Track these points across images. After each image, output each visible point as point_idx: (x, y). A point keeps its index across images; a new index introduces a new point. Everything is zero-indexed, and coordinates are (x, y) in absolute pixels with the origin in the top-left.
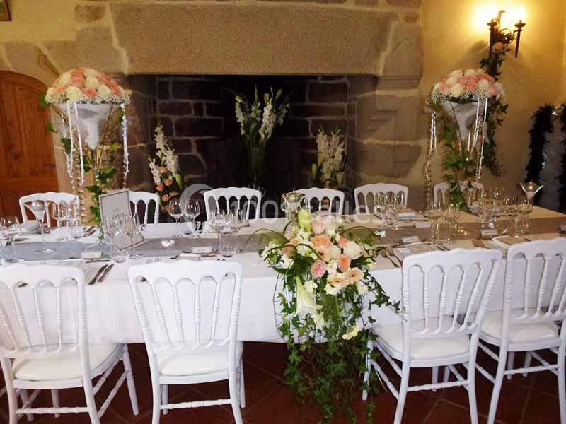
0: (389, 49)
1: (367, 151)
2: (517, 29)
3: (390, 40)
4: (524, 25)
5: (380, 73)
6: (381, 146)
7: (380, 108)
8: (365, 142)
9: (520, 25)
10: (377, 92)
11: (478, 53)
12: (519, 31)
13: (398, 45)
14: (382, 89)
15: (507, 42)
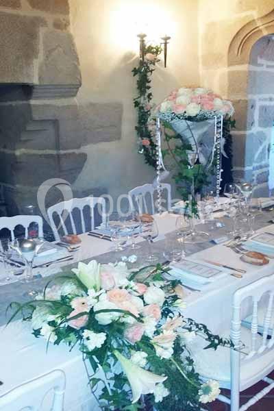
0: (41, 56)
1: (20, 162)
2: (163, 41)
3: (41, 47)
4: (169, 38)
5: (35, 81)
6: (40, 155)
7: (37, 118)
8: (18, 153)
9: (167, 39)
10: (32, 102)
11: (129, 62)
12: (166, 44)
13: (50, 52)
14: (37, 98)
15: (157, 52)
